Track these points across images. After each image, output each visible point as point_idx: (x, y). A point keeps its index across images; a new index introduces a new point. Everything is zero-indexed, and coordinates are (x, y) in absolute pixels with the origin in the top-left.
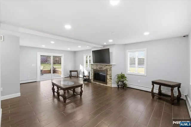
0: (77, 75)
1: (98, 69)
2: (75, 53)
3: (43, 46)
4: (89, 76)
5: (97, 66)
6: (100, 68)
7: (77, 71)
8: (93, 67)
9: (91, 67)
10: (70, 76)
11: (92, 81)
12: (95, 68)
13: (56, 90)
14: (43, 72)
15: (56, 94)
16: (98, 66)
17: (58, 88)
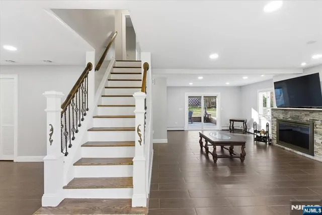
0: (243, 129)
1: (290, 119)
2: (240, 88)
3: (191, 84)
4: (268, 132)
5: (286, 114)
6: (293, 118)
7: (243, 121)
8: (276, 115)
9: (272, 115)
10: (230, 129)
11: (275, 142)
12: (281, 117)
13: (204, 144)
14: (192, 120)
15: (204, 149)
16: (290, 112)
17: (206, 141)
